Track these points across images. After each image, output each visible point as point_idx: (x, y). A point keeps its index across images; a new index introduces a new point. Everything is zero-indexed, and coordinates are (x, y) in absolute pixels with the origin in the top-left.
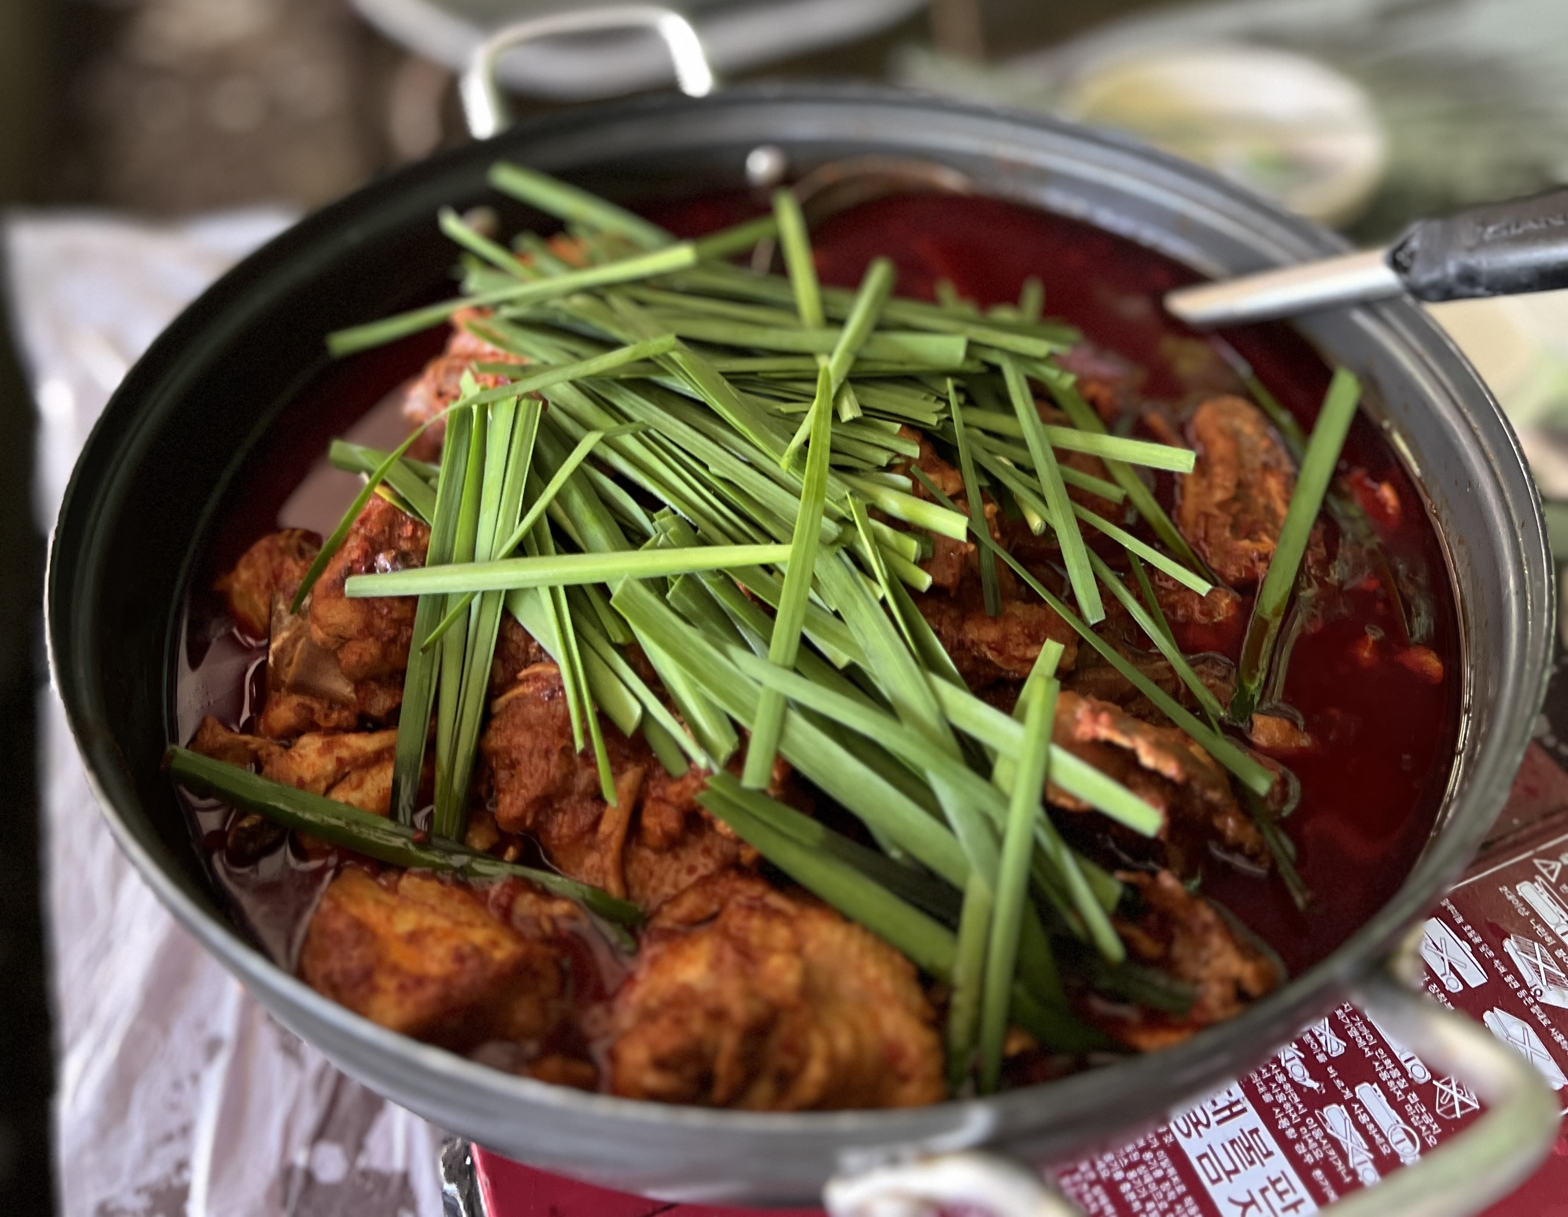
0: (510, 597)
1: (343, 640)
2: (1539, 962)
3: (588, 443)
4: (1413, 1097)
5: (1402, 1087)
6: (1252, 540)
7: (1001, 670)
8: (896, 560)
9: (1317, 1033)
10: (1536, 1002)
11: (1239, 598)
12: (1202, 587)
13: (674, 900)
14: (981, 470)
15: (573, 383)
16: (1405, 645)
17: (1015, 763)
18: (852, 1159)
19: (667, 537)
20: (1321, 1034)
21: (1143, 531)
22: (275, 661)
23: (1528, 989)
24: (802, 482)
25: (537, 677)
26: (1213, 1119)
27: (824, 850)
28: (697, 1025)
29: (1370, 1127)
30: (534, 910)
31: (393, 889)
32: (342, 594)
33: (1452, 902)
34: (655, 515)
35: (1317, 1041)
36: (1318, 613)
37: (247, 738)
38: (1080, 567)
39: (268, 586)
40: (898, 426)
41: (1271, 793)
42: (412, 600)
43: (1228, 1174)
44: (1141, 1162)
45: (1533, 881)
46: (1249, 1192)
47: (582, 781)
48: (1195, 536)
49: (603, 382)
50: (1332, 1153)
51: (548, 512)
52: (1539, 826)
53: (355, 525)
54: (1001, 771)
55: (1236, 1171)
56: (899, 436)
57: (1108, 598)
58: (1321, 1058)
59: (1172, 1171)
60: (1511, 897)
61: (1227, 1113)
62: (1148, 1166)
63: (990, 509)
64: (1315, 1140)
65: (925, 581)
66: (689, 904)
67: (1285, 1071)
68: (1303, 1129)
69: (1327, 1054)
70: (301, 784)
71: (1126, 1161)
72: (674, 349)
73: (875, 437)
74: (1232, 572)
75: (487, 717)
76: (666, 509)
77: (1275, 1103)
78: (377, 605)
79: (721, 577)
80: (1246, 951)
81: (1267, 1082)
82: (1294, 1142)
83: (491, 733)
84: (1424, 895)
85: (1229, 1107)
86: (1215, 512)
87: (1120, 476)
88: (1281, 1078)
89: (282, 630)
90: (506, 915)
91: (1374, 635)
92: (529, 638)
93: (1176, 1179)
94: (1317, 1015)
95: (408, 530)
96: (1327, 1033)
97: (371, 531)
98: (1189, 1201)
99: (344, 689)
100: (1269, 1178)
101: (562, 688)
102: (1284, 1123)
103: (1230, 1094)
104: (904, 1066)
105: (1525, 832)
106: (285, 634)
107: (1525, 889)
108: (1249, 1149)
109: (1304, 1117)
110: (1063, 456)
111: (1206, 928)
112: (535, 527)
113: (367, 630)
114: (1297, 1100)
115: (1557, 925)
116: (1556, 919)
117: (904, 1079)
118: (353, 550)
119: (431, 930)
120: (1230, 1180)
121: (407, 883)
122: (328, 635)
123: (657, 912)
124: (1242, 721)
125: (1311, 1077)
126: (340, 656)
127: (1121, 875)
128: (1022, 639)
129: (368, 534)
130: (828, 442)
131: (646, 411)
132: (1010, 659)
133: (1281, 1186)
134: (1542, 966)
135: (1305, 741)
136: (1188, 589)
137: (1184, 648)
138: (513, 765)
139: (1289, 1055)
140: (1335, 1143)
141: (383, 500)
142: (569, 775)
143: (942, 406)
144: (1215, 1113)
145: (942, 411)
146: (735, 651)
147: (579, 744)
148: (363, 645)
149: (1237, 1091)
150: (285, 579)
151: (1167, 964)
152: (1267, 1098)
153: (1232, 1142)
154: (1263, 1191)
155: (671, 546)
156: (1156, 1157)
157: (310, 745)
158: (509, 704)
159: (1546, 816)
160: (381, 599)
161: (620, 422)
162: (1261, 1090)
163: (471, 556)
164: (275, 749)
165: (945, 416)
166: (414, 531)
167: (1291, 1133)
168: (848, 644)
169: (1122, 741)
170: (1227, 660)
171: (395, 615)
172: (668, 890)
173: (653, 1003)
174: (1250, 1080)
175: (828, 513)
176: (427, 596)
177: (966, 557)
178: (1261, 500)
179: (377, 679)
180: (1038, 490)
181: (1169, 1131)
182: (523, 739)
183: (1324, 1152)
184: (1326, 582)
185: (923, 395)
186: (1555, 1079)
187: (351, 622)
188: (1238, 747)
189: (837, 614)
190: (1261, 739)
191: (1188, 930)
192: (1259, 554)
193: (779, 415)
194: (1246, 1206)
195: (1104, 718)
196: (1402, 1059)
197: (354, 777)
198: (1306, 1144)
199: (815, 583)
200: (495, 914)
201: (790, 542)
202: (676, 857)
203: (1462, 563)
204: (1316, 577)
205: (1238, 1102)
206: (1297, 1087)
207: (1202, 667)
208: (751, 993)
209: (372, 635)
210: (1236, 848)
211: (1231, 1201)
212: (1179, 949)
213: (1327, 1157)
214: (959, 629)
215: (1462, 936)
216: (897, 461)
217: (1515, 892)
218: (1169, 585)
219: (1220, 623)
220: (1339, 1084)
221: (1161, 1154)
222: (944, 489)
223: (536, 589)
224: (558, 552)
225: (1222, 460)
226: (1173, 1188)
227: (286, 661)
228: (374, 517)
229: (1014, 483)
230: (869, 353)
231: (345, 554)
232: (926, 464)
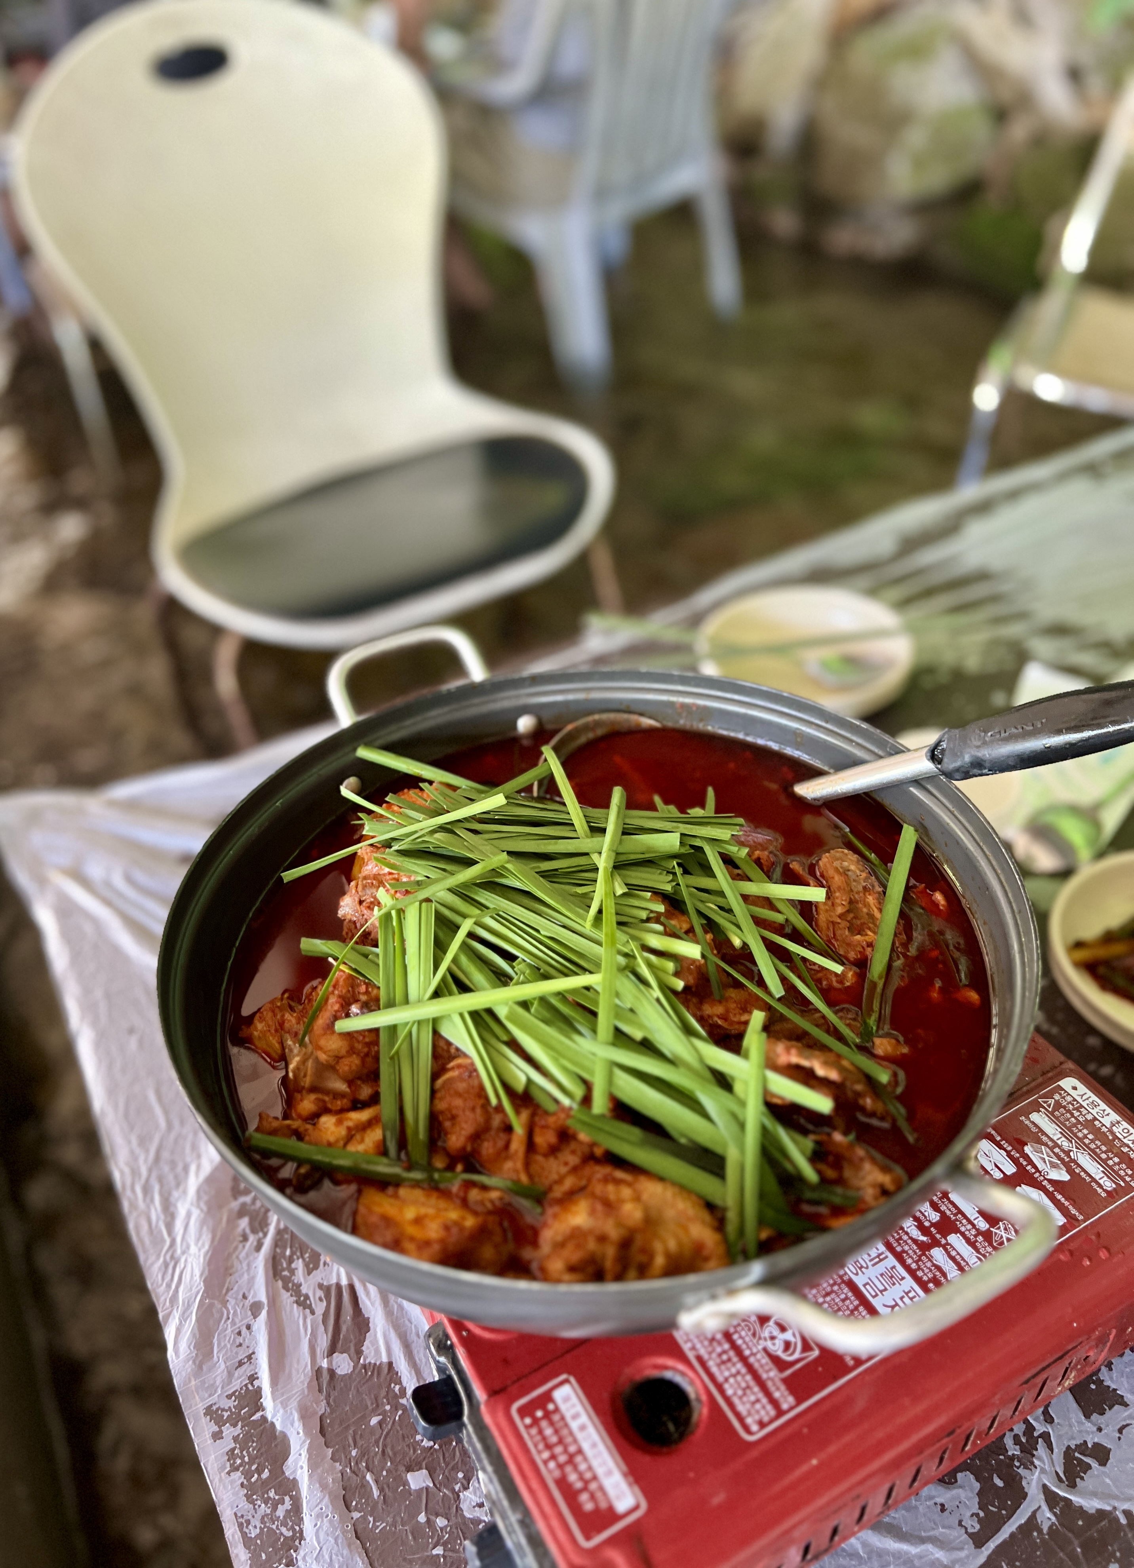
0: (435, 1021)
1: (338, 1058)
2: (1045, 1156)
3: (466, 926)
4: (980, 1239)
5: (973, 1233)
6: (862, 935)
7: (727, 1029)
8: (661, 975)
9: (923, 1211)
10: (1046, 1179)
11: (858, 970)
12: (838, 969)
13: (560, 1181)
14: (700, 913)
15: (450, 890)
16: (957, 988)
17: (746, 1083)
18: (690, 1299)
19: (525, 977)
20: (925, 1211)
21: (797, 937)
22: (294, 1075)
23: (1040, 1172)
24: (601, 936)
25: (459, 1066)
26: (870, 1264)
27: (643, 1144)
28: (592, 1245)
29: (958, 1257)
30: (479, 1197)
31: (396, 1196)
32: (333, 1032)
33: (994, 1129)
34: (514, 964)
35: (924, 1215)
36: (905, 974)
37: (288, 1122)
38: (766, 965)
39: (276, 1031)
40: (649, 894)
41: (889, 1083)
42: (376, 1031)
43: (881, 1292)
44: (832, 1292)
45: (1039, 1111)
46: (894, 1300)
47: (496, 1121)
48: (828, 936)
49: (466, 886)
50: (938, 1273)
51: (449, 970)
52: (1040, 1080)
53: (331, 989)
54: (738, 1087)
55: (886, 1289)
56: (650, 900)
57: (784, 979)
58: (927, 1224)
59: (850, 1294)
60: (1027, 1122)
61: (877, 1260)
62: (836, 1293)
63: (709, 936)
64: (928, 1268)
65: (679, 985)
66: (569, 1183)
67: (907, 1233)
68: (920, 1263)
69: (930, 1221)
70: (330, 1144)
71: (824, 1292)
72: (508, 862)
73: (636, 903)
74: (852, 955)
75: (433, 1092)
76: (519, 959)
77: (904, 1251)
78: (356, 1035)
79: (561, 996)
80: (885, 1169)
81: (897, 1240)
82: (916, 1270)
83: (436, 1102)
84: (979, 1126)
85: (878, 1256)
86: (839, 920)
87: (780, 906)
88: (905, 1237)
89: (294, 1057)
90: (465, 1203)
91: (938, 984)
92: (449, 1044)
93: (853, 1298)
94: (923, 1201)
95: (363, 988)
96: (929, 1210)
97: (341, 991)
98: (861, 1308)
99: (342, 1087)
100: (904, 1291)
101: (475, 1070)
102: (909, 1261)
103: (877, 1249)
104: (705, 1253)
105: (1033, 1084)
106: (297, 1059)
107: (1034, 1117)
108: (892, 1277)
109: (920, 1256)
110: (745, 898)
111: (861, 1160)
112: (443, 979)
113: (352, 1051)
114: (915, 1248)
115: (1054, 1135)
116: (1053, 1132)
117: (706, 1259)
118: (333, 1004)
119: (426, 1216)
120: (883, 1295)
121: (403, 1192)
122: (329, 1056)
123: (550, 1189)
124: (868, 1042)
125: (922, 1235)
126: (338, 1068)
127: (812, 1137)
128: (737, 1011)
129: (340, 993)
130: (613, 911)
131: (495, 901)
132: (732, 1023)
133: (911, 1294)
134: (1047, 1158)
135: (905, 1050)
136: (827, 969)
137: (830, 1004)
138: (453, 1118)
139: (909, 1224)
140: (939, 1268)
141: (344, 972)
142: (488, 1120)
143: (670, 877)
144: (871, 1260)
145: (672, 881)
146: (577, 1037)
147: (494, 1101)
148: (351, 1059)
149: (882, 1248)
150: (287, 1025)
151: (840, 1181)
152: (899, 1249)
153: (882, 1275)
154: (902, 1298)
155: (529, 982)
156: (840, 1288)
157: (327, 1122)
158: (445, 1083)
159: (1044, 1074)
160: (357, 1032)
161: (482, 911)
162: (895, 1245)
163: (406, 1001)
164: (309, 1126)
165: (674, 884)
166: (367, 988)
167: (914, 1266)
168: (641, 1026)
169: (805, 1063)
170: (857, 1009)
171: (367, 1040)
172: (555, 1176)
173: (559, 1238)
174: (888, 1241)
175: (620, 953)
176: (385, 1027)
177: (699, 968)
178: (865, 910)
179: (359, 1078)
180: (735, 922)
181: (846, 1273)
182: (458, 1102)
183: (933, 1274)
184: (908, 956)
185: (659, 871)
186: (1058, 1220)
187: (341, 1047)
188: (867, 1058)
189: (632, 1010)
190: (880, 1051)
191: (850, 1162)
192: (867, 943)
193: (576, 895)
194: (893, 1307)
195: (793, 1051)
196: (972, 1219)
197: (358, 1137)
198: (923, 1271)
199: (618, 995)
200: (458, 1201)
201: (598, 972)
202: (556, 1158)
203: (986, 935)
204: (901, 953)
205: (882, 1253)
206: (915, 1241)
207: (841, 1014)
208: (619, 1224)
209: (354, 1053)
210: (873, 1114)
211: (885, 1306)
212: (847, 1173)
213: (935, 1276)
214: (700, 1009)
215: (1001, 1147)
216: (652, 915)
217: (1029, 1119)
218: (816, 968)
219: (848, 987)
220: (938, 1236)
221: (843, 1286)
222: (681, 928)
223: (449, 1015)
224: (460, 993)
225: (839, 888)
226: (852, 1303)
227: (302, 1074)
228: (341, 983)
229: (720, 919)
230: (621, 850)
231: (329, 1007)
232: (668, 914)
